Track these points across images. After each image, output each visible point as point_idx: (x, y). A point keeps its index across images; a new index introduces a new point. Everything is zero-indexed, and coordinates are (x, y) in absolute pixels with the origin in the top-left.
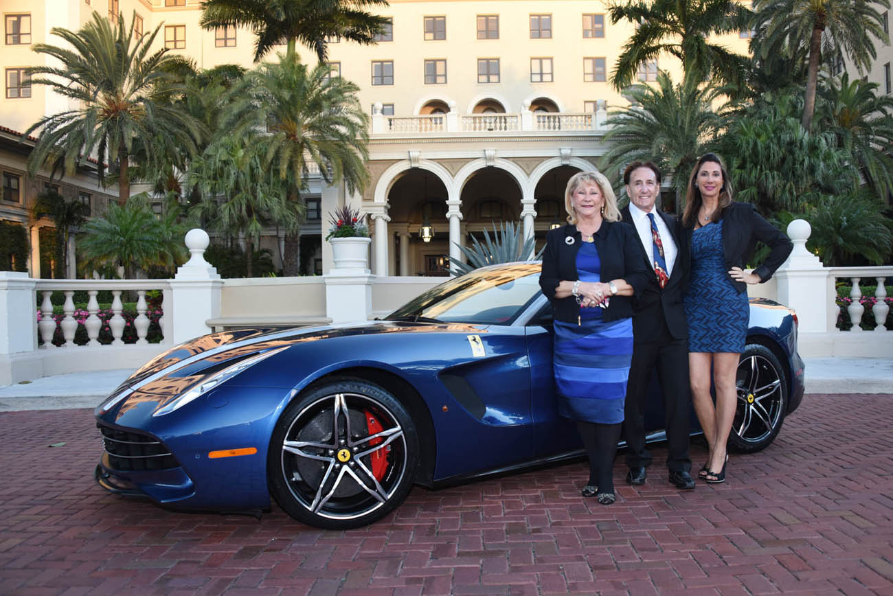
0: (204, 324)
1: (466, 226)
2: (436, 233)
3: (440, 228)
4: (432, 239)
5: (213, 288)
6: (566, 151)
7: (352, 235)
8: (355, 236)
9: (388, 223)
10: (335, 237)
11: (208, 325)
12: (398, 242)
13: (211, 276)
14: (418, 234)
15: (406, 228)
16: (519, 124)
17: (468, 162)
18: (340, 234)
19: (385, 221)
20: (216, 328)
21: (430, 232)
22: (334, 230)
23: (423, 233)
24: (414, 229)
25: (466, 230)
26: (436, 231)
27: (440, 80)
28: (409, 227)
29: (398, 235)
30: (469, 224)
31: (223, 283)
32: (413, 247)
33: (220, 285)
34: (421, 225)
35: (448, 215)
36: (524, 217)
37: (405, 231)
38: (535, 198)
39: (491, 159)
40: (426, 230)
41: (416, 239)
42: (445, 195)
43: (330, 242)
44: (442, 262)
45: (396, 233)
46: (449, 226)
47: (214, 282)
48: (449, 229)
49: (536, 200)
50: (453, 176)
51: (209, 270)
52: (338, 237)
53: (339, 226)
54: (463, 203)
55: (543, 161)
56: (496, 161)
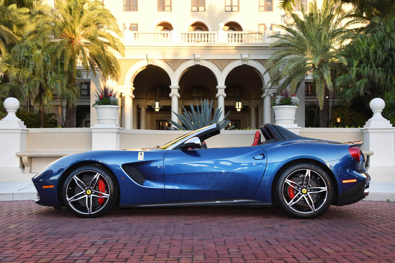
0: (15, 156)
1: (183, 102)
2: (163, 106)
3: (165, 103)
4: (160, 110)
5: (21, 133)
6: (245, 56)
7: (108, 104)
8: (111, 105)
9: (133, 99)
10: (98, 105)
11: (17, 156)
12: (139, 112)
13: (20, 126)
14: (151, 106)
15: (145, 102)
16: (216, 39)
17: (184, 62)
18: (102, 103)
19: (131, 97)
20: (22, 157)
21: (160, 106)
22: (98, 101)
23: (155, 106)
24: (149, 103)
25: (182, 104)
26: (163, 105)
27: (167, 9)
28: (146, 102)
29: (139, 107)
30: (185, 101)
31: (28, 131)
32: (149, 115)
33: (26, 132)
34: (154, 101)
35: (170, 95)
36: (218, 97)
37: (144, 104)
38: (225, 85)
39: (198, 60)
40: (157, 104)
41: (150, 109)
42: (169, 82)
43: (95, 108)
44: (167, 124)
45: (138, 105)
46: (171, 102)
47: (22, 130)
48: (171, 104)
49: (226, 86)
50: (174, 71)
51: (19, 123)
52: (100, 105)
53: (101, 98)
54: (180, 87)
55: (231, 62)
56: (201, 61)
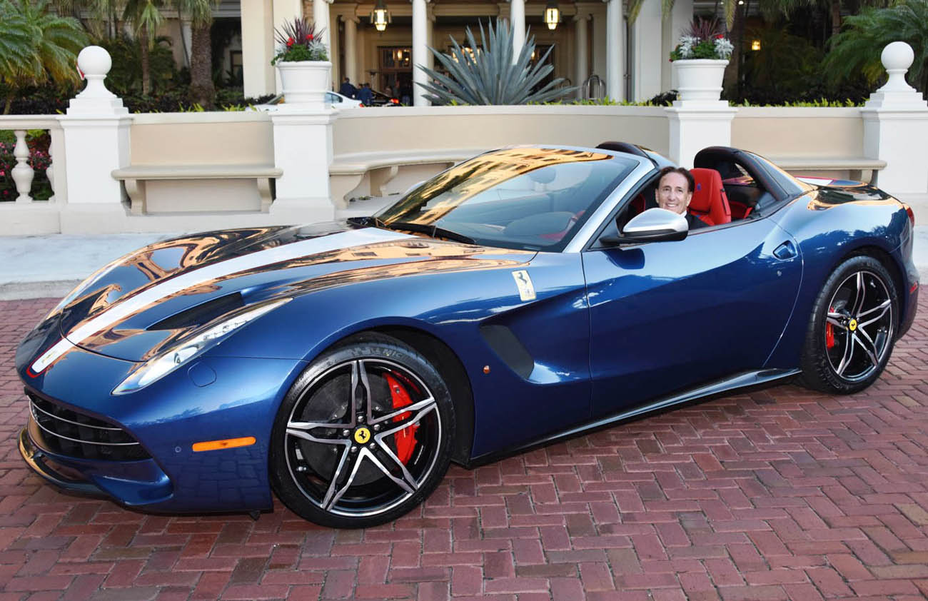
0: (110, 172)
1: (433, 8)
2: (393, 18)
3: (399, 11)
4: (388, 26)
5: (120, 127)
7: (307, 59)
8: (312, 60)
9: (330, 4)
10: (284, 61)
11: (114, 177)
12: (341, 29)
13: (117, 111)
14: (368, 18)
15: (353, 10)
18: (291, 56)
19: (327, 2)
20: (126, 182)
21: (386, 18)
22: (282, 52)
23: (375, 18)
24: (364, 11)
25: (433, 13)
26: (393, 15)
28: (356, 8)
29: (342, 19)
30: (437, 6)
31: (132, 119)
32: (362, 36)
33: (129, 123)
34: (373, 6)
37: (352, 15)
40: (381, 14)
41: (366, 24)
44: (400, 55)
45: (340, 17)
46: (411, 8)
47: (121, 120)
48: (412, 13)
51: (113, 104)
52: (288, 61)
53: (290, 45)
